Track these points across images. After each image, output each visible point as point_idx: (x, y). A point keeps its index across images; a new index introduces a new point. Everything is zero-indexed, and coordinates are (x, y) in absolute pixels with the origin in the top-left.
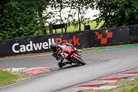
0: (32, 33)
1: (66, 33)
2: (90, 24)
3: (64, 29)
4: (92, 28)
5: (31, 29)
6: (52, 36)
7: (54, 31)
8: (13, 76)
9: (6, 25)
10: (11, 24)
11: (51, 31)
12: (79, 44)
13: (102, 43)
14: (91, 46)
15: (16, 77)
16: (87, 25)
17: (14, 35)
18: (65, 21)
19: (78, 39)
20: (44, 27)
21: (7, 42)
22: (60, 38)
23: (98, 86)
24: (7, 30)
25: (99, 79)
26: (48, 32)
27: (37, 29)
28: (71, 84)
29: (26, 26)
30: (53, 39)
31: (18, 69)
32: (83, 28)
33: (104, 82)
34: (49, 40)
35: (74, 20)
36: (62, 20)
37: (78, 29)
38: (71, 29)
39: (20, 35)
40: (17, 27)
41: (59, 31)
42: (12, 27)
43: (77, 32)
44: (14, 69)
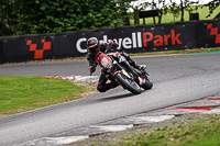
0: (108, 24)
1: (160, 25)
2: (199, 11)
3: (157, 19)
4: (202, 17)
5: (106, 17)
6: (138, 28)
7: (141, 20)
8: (78, 88)
9: (67, 9)
10: (75, 7)
11: (137, 21)
12: (179, 42)
13: (217, 42)
14: (199, 47)
15: (81, 89)
16: (194, 12)
17: (80, 26)
18: (160, 6)
19: (178, 35)
20: (125, 13)
21: (69, 36)
22: (151, 31)
23: (208, 108)
24: (69, 18)
25: (210, 97)
26: (132, 21)
27: (115, 17)
28: (165, 104)
29: (99, 11)
30: (139, 34)
31: (85, 78)
32: (187, 18)
33: (218, 102)
34: (134, 34)
35: (174, 4)
36: (155, 5)
37: (179, 19)
38: (168, 18)
39: (89, 25)
40: (85, 13)
41: (149, 20)
42: (78, 13)
43: (177, 23)
44: (78, 78)
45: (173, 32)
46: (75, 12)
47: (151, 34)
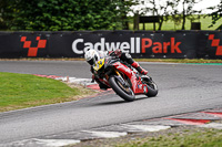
0: (106, 26)
1: (159, 31)
2: (201, 20)
3: (157, 25)
4: (204, 27)
5: (105, 19)
6: (137, 33)
7: (141, 25)
8: (71, 90)
9: (66, 8)
10: (74, 7)
11: (136, 26)
12: (179, 51)
13: (217, 54)
14: (198, 57)
15: (74, 91)
16: (196, 21)
17: (78, 26)
18: (161, 12)
19: (178, 43)
20: (125, 17)
21: (66, 35)
22: (150, 37)
23: (205, 121)
24: (67, 17)
25: (209, 110)
26: (131, 26)
27: (114, 20)
28: (160, 114)
29: (98, 13)
30: (138, 39)
31: (79, 80)
32: (188, 26)
33: (216, 116)
34: (132, 39)
35: (176, 11)
36: (156, 10)
37: (180, 27)
38: (169, 25)
39: (87, 26)
40: (84, 13)
41: (149, 26)
42: (76, 13)
43: (178, 31)
44: (72, 80)
45: (173, 40)
46: (74, 12)
47: (150, 41)
